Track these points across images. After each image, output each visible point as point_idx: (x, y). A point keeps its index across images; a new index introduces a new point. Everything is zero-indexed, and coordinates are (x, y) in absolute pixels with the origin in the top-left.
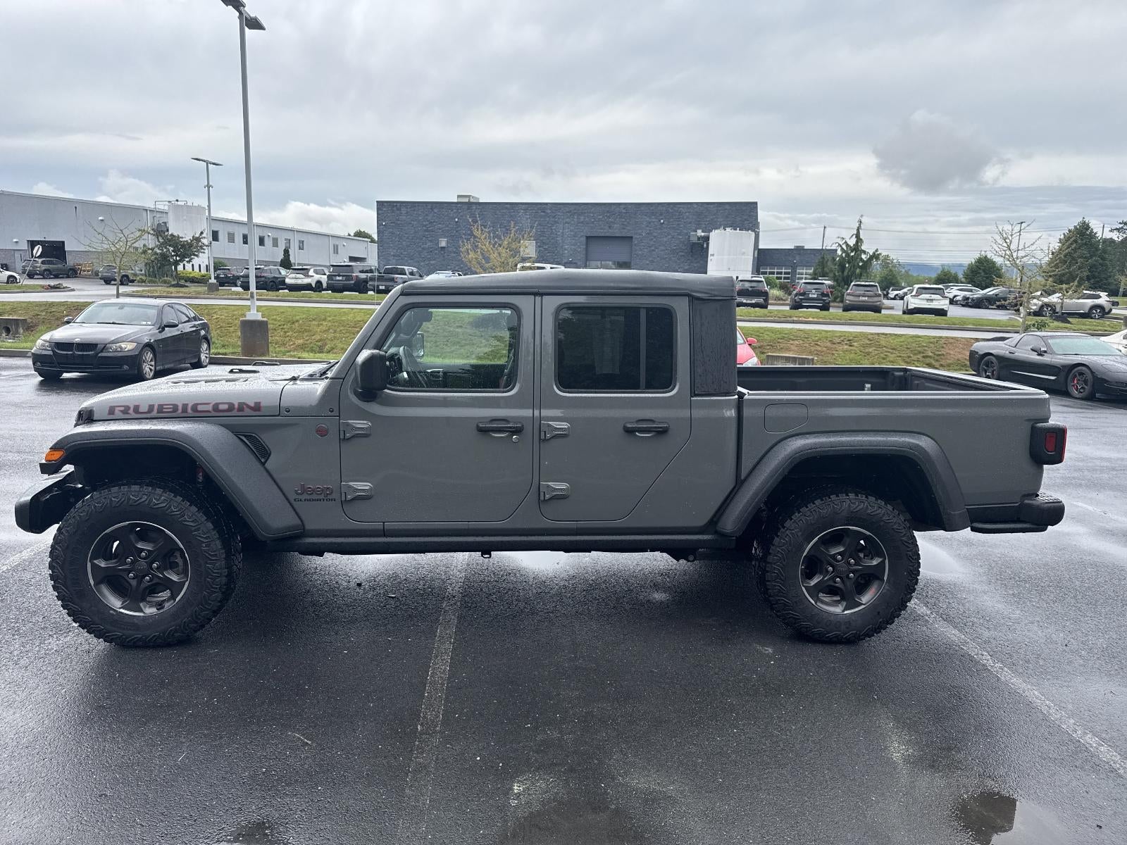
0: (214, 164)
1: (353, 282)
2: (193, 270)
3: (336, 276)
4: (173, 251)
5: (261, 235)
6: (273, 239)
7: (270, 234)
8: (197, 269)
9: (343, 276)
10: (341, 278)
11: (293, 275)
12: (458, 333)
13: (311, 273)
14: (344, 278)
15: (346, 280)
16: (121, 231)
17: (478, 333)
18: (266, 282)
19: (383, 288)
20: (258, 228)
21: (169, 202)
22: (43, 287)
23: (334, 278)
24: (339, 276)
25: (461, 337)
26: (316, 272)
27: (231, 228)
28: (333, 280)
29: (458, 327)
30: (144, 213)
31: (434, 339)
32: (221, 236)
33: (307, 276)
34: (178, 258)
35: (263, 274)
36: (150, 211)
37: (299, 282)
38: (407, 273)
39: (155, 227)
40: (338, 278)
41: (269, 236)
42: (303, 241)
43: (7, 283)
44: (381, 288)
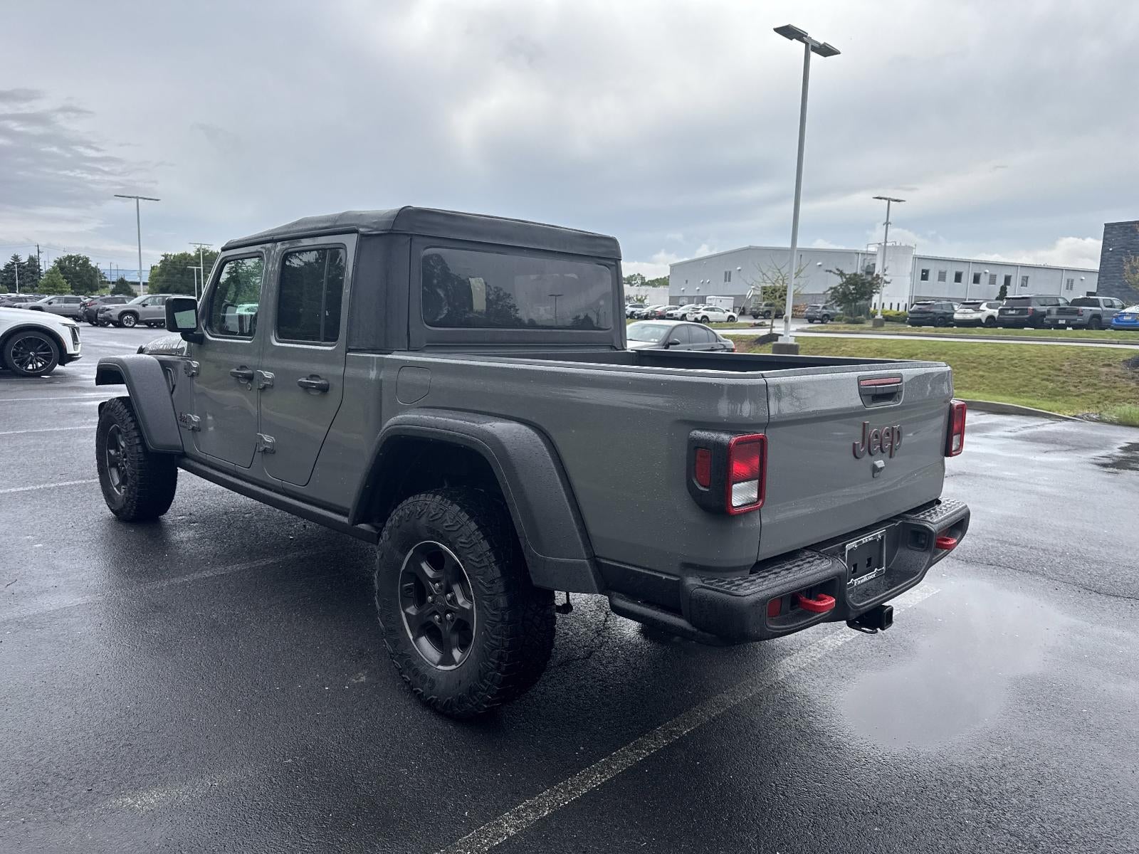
0: (896, 201)
1: (1027, 316)
2: (891, 308)
3: (1008, 309)
4: (853, 289)
5: (977, 272)
6: (991, 276)
7: (987, 271)
8: (895, 308)
9: (1016, 309)
10: (1014, 312)
11: (962, 310)
12: (1099, 373)
13: (983, 307)
14: (1018, 312)
15: (1019, 314)
16: (779, 270)
17: (1130, 374)
18: (934, 318)
19: (1064, 322)
20: (974, 265)
21: (879, 244)
22: (749, 324)
23: (1006, 312)
24: (1012, 309)
25: (1103, 378)
26: (989, 306)
27: (942, 267)
28: (1004, 314)
29: (1105, 365)
30: (856, 256)
31: (1062, 379)
32: (931, 276)
33: (977, 310)
34: (858, 296)
35: (932, 310)
36: (862, 254)
37: (968, 317)
38: (1102, 304)
39: (864, 269)
40: (1010, 312)
41: (986, 273)
42: (1027, 277)
43: (728, 321)
44: (1060, 322)
